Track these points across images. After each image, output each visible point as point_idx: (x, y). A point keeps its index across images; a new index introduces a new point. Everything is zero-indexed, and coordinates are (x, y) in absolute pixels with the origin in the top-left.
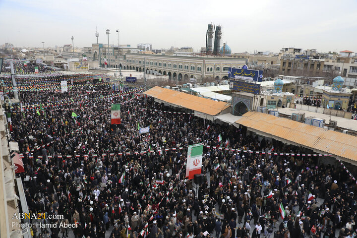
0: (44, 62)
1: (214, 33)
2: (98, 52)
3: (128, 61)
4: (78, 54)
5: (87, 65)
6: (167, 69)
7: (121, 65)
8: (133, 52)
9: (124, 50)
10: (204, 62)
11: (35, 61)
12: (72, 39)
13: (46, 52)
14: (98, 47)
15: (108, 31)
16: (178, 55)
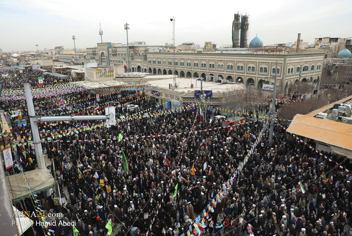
0: (41, 67)
1: (241, 24)
2: (105, 53)
3: (150, 62)
4: (78, 56)
5: (113, 71)
6: (199, 70)
7: (139, 67)
8: (153, 51)
9: (141, 49)
10: (285, 61)
11: (31, 67)
12: (74, 39)
13: (38, 55)
14: (106, 47)
15: (127, 25)
16: (224, 52)
